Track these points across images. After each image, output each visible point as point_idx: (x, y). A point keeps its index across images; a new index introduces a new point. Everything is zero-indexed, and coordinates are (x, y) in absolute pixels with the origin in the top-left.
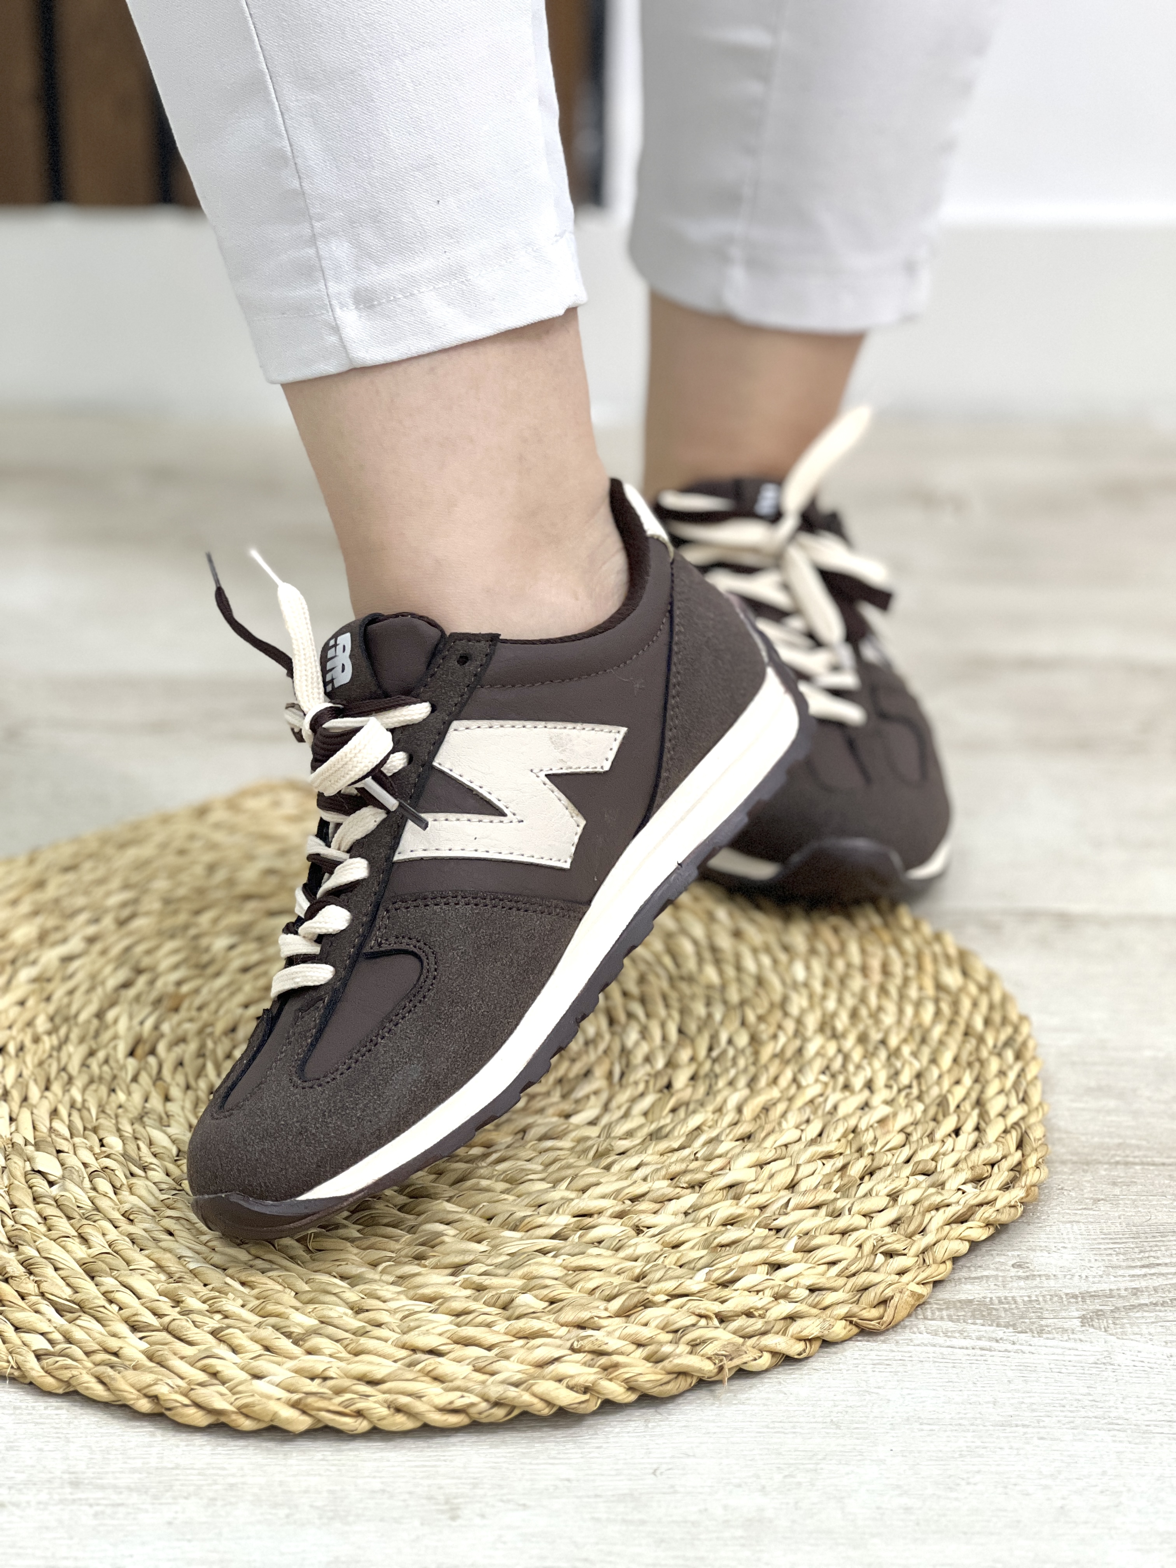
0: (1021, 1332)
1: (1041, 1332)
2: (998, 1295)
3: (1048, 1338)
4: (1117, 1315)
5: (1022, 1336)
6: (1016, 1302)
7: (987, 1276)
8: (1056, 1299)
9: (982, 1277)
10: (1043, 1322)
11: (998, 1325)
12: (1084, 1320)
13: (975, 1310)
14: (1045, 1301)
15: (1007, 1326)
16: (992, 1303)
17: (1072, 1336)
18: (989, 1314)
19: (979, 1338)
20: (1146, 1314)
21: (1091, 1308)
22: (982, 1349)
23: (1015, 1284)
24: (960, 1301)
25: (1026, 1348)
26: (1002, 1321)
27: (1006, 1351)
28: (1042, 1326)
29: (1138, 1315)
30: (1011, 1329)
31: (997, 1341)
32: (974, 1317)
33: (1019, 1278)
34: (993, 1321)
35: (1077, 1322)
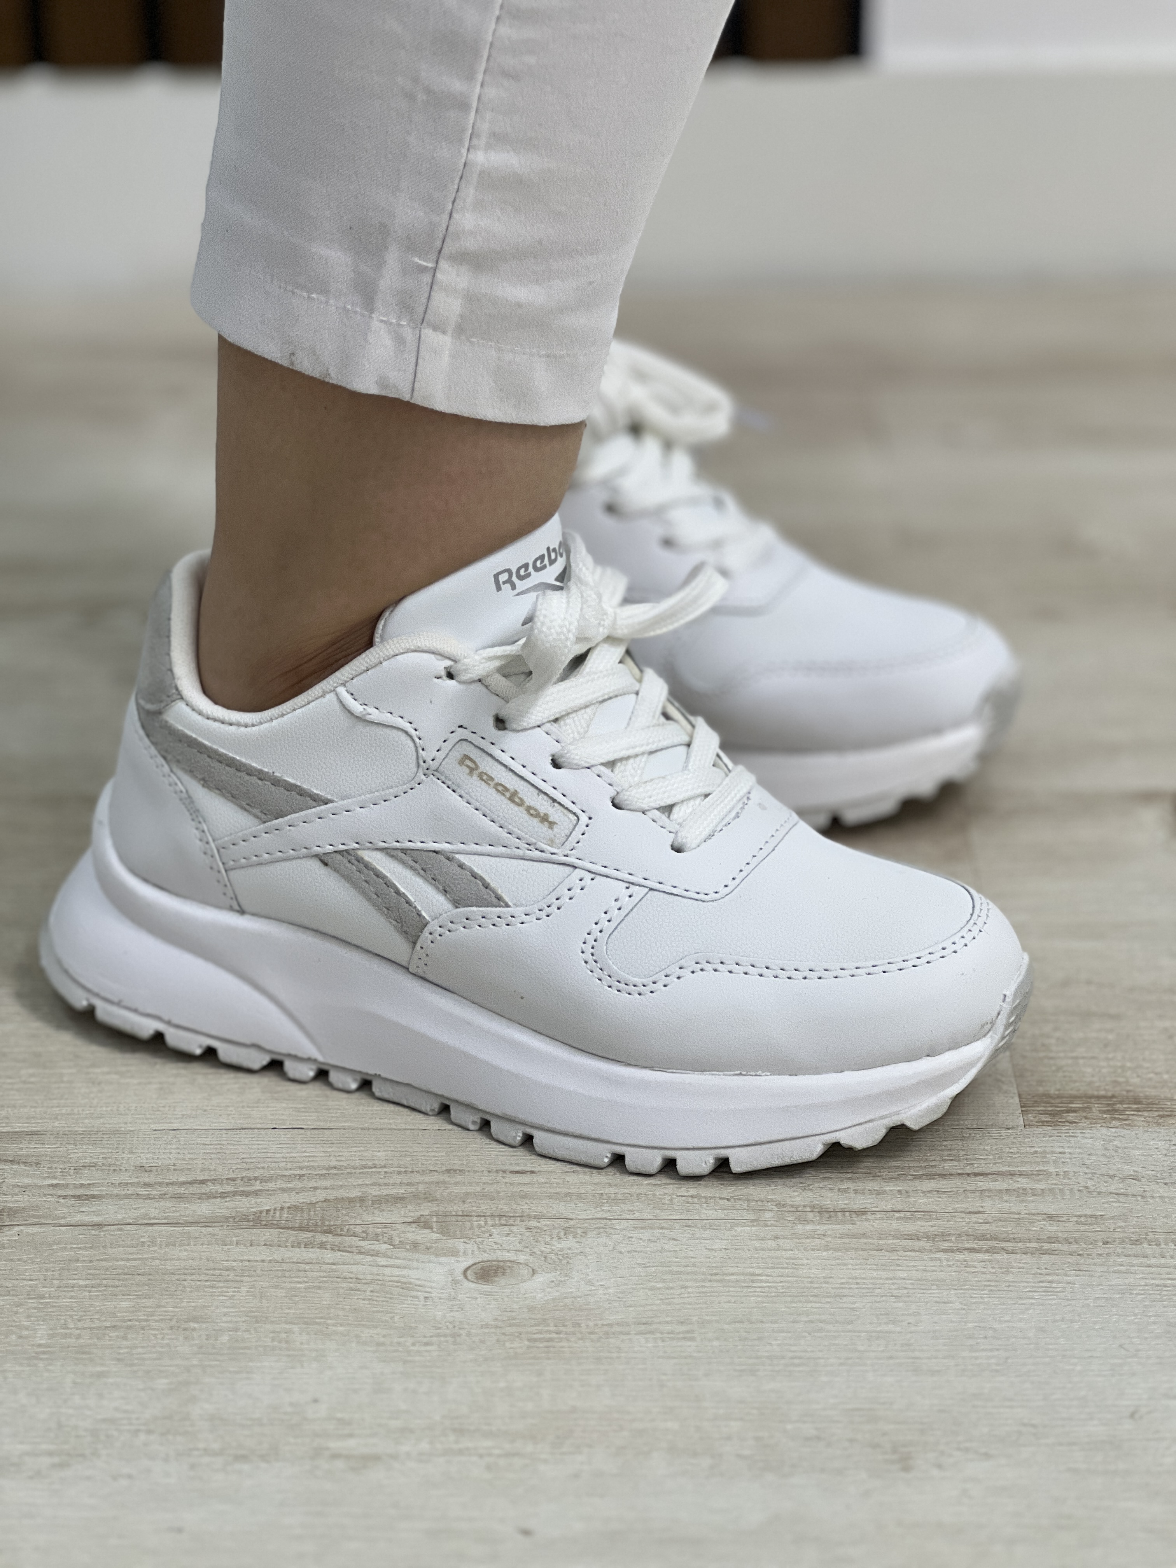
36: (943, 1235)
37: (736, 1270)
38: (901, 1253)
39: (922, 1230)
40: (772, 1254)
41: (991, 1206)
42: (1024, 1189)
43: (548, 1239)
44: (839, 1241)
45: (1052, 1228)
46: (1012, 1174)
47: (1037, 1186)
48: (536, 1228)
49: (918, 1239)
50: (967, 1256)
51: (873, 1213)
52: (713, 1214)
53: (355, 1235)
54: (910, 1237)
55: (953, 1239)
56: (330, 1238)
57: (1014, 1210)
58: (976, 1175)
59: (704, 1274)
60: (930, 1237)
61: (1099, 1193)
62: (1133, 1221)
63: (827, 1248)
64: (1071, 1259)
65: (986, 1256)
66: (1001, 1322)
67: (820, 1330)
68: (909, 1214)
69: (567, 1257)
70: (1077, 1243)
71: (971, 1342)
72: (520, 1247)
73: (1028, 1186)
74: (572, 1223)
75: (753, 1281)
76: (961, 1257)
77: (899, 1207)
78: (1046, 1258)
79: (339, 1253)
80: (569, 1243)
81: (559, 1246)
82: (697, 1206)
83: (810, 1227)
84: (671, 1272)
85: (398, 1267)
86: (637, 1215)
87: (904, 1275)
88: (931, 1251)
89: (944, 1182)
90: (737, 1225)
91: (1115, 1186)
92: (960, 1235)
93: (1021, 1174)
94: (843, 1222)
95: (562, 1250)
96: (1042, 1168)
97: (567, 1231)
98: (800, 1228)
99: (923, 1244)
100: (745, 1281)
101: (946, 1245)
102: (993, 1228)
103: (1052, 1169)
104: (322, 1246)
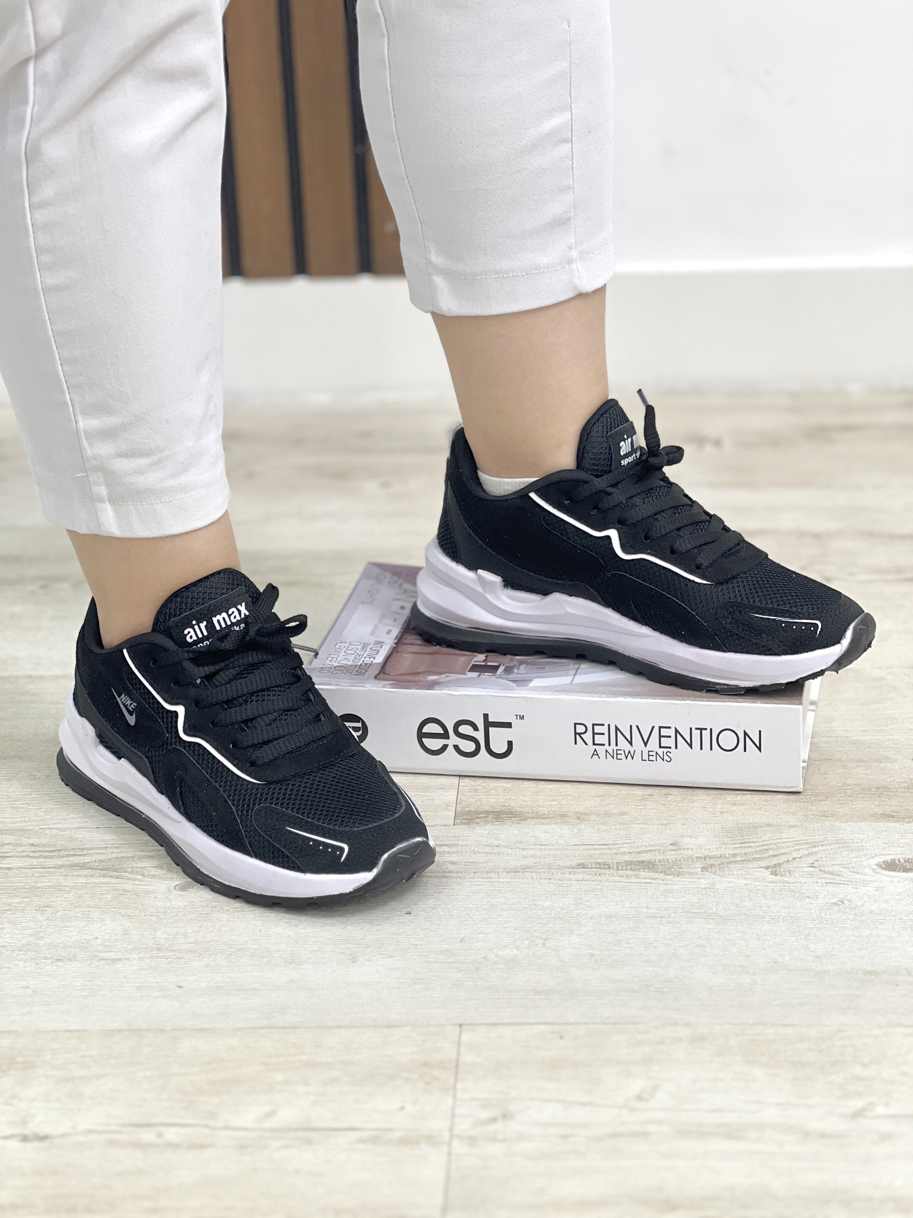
2: (660, 858)
4: (721, 866)
6: (668, 861)
7: (655, 850)
8: (690, 859)
9: (652, 850)
10: (681, 870)
11: (657, 872)
12: (703, 869)
13: (645, 865)
14: (684, 860)
17: (696, 876)
18: (653, 867)
19: (646, 878)
20: (737, 865)
21: (708, 863)
22: (646, 883)
23: (669, 853)
24: (638, 861)
25: (670, 882)
26: (660, 870)
27: (659, 884)
28: (679, 872)
29: (734, 866)
30: (663, 874)
31: (655, 879)
32: (644, 868)
33: (673, 850)
34: (654, 870)
35: (699, 870)
42: (444, 851)
53: (127, 872)
56: (115, 874)
61: (479, 853)
62: (490, 864)
79: (118, 880)
85: (145, 885)
91: (487, 849)
104: (111, 877)
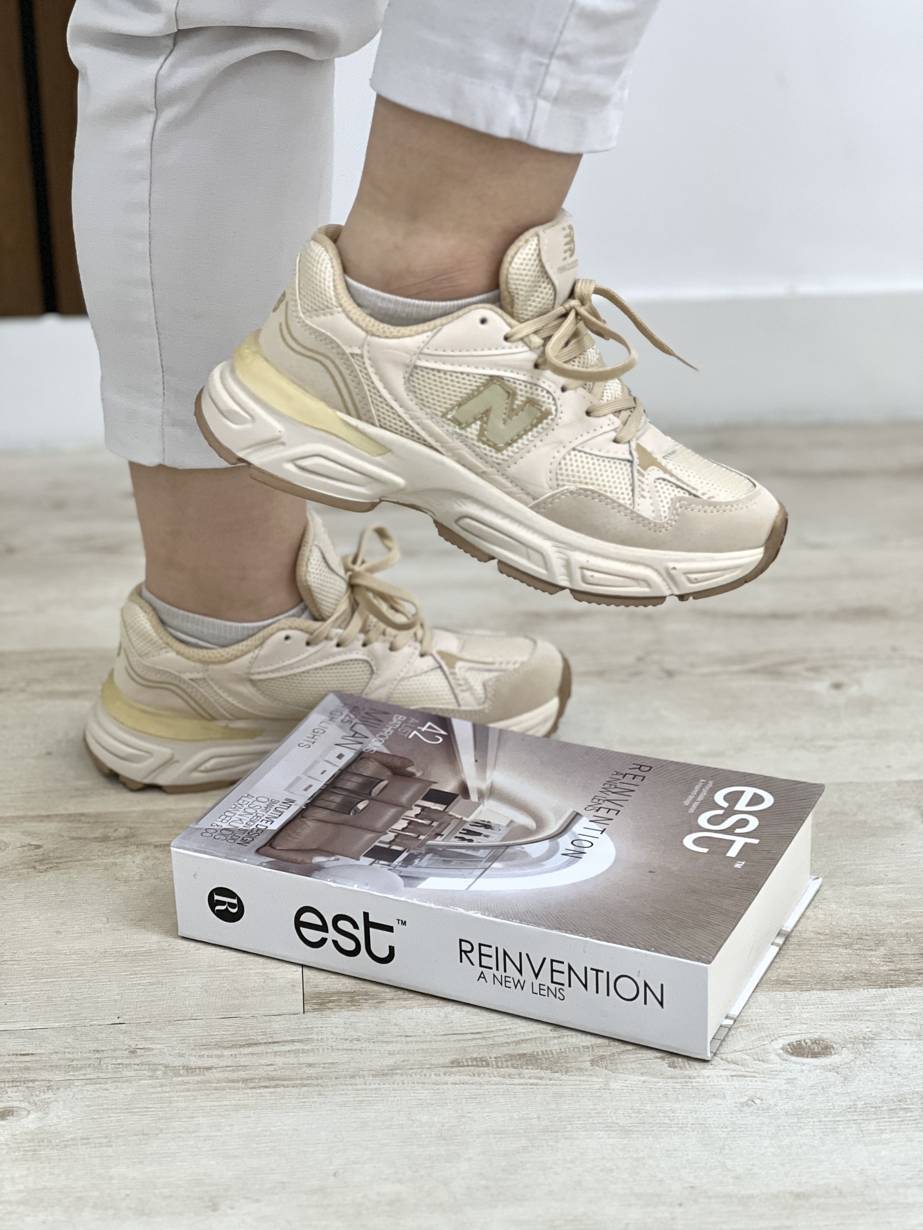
0: (555, 1072)
1: (567, 1072)
2: (542, 1049)
3: (571, 1075)
5: (556, 1075)
6: (552, 1054)
7: (535, 1038)
8: (576, 1050)
9: (532, 1039)
10: (568, 1065)
11: (541, 1069)
12: (593, 1062)
13: (526, 1060)
14: (570, 1052)
15: (546, 1069)
16: (538, 1055)
17: (586, 1073)
18: (536, 1062)
19: (530, 1078)
22: (531, 1084)
23: (552, 1042)
24: (519, 1055)
25: (557, 1082)
26: (544, 1066)
27: (546, 1085)
28: (567, 1067)
29: (626, 1057)
30: (549, 1071)
31: (541, 1079)
32: (527, 1064)
34: (538, 1066)
35: (588, 1063)
36: (251, 1079)
37: (138, 1106)
38: (228, 1091)
39: (241, 1076)
40: (159, 1095)
41: (279, 1061)
42: (298, 1050)
43: (38, 1093)
44: (196, 1086)
45: (311, 1071)
46: (293, 1041)
47: (306, 1048)
48: (32, 1087)
49: (238, 1082)
50: (262, 1091)
51: (216, 1068)
52: (128, 1074)
54: (233, 1081)
55: (256, 1081)
57: (292, 1062)
58: (274, 1043)
59: (120, 1109)
60: (244, 1081)
61: (338, 1050)
62: (353, 1065)
63: (188, 1090)
64: (317, 1089)
65: (272, 1090)
66: (275, 1127)
67: (179, 1137)
68: (234, 1068)
69: (48, 1103)
70: (322, 1078)
71: (258, 1139)
72: (21, 1098)
73: (301, 1048)
74: (52, 1083)
75: (146, 1112)
76: (259, 1091)
77: (231, 1064)
78: (305, 1088)
80: (49, 1095)
81: (44, 1097)
82: (121, 1069)
83: (180, 1079)
84: (103, 1109)
86: (88, 1077)
87: (227, 1103)
88: (244, 1089)
89: (256, 1048)
90: (141, 1080)
91: (347, 1045)
92: (260, 1079)
93: (298, 1041)
94: (199, 1075)
95: (45, 1099)
96: (310, 1037)
97: (49, 1088)
98: (175, 1079)
99: (241, 1085)
100: (142, 1112)
101: (252, 1085)
102: (278, 1073)
103: (315, 1037)
